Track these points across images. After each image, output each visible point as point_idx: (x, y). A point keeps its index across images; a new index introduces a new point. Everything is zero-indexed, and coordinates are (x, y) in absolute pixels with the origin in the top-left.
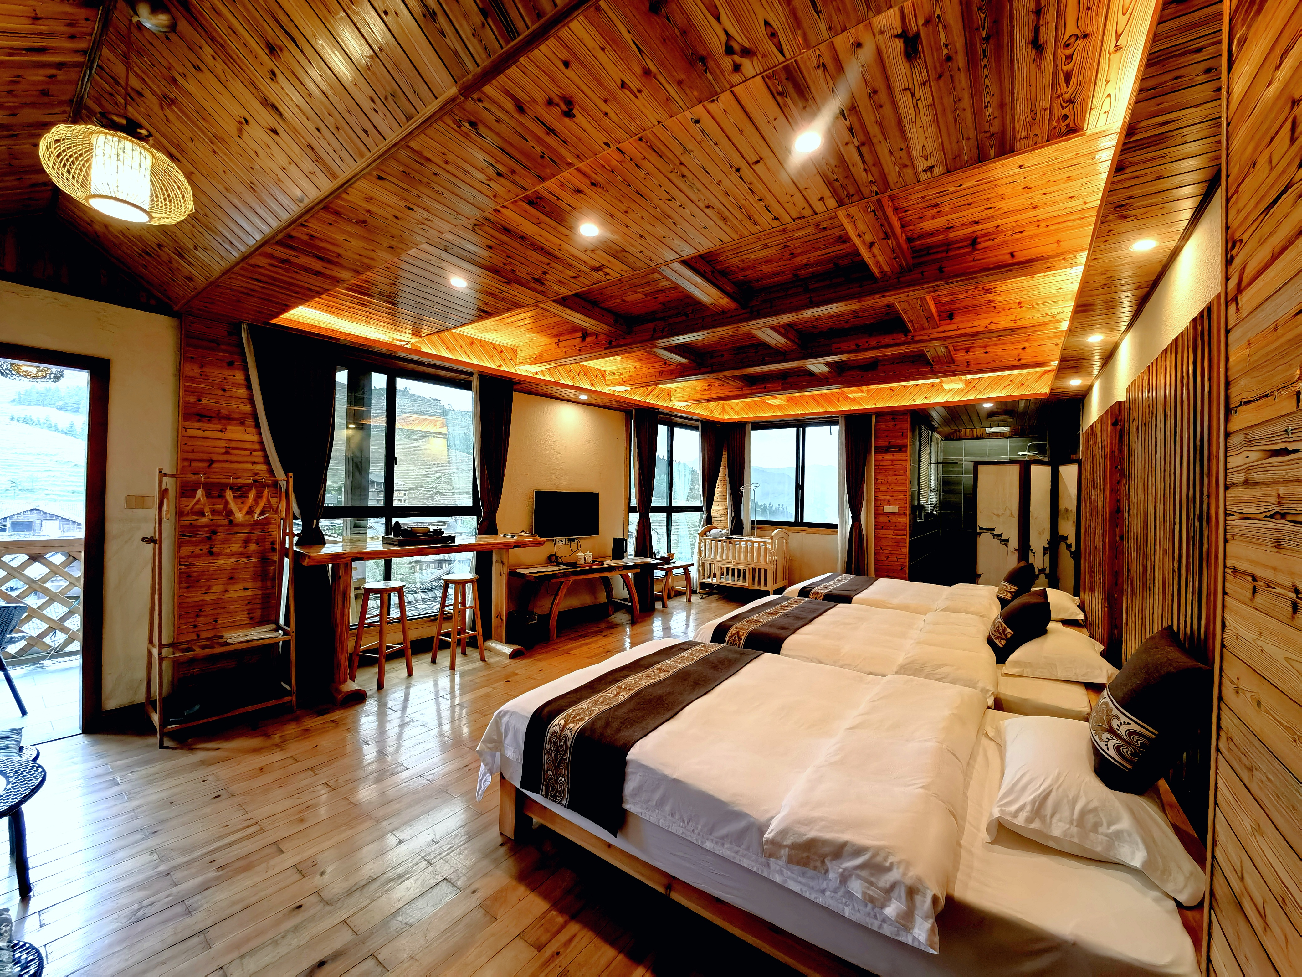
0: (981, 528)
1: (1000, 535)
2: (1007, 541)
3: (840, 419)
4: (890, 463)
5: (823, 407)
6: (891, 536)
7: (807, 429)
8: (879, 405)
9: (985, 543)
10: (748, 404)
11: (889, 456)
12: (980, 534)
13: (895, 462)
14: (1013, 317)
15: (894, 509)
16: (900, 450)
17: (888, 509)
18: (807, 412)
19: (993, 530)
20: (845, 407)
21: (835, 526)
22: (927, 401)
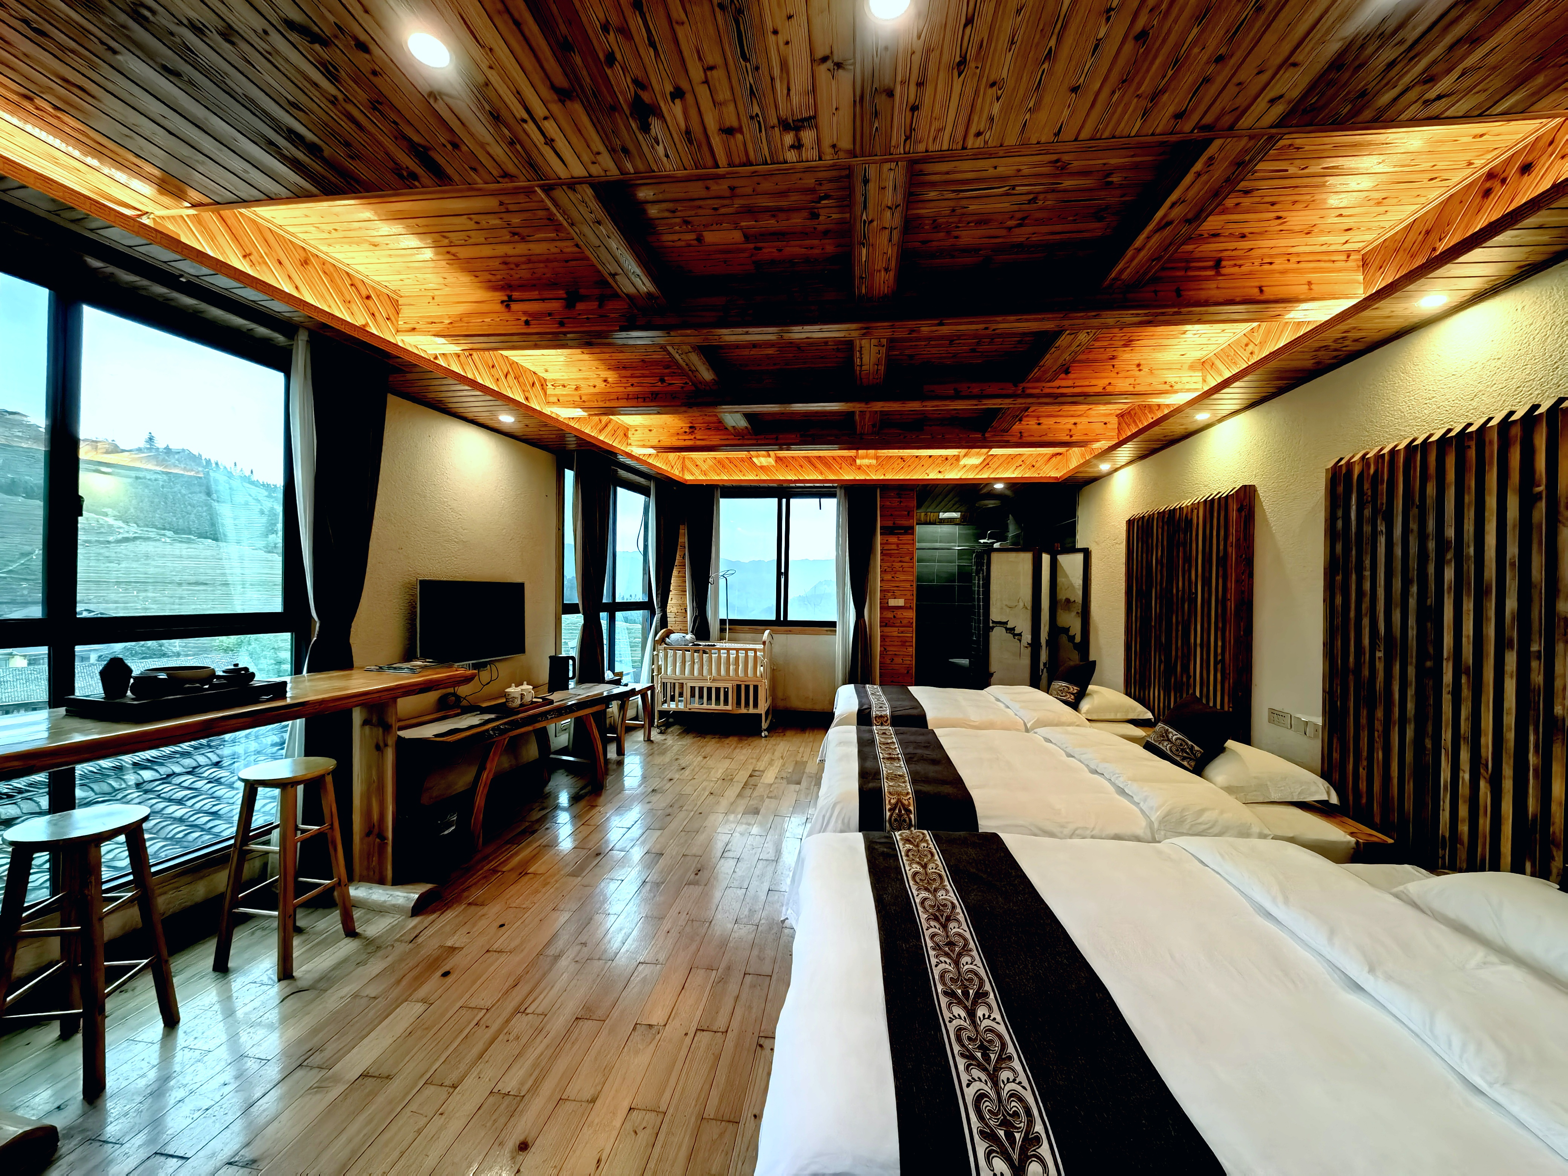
0: (993, 622)
1: (1013, 629)
2: (1020, 635)
3: (838, 491)
4: (894, 547)
5: (821, 473)
6: (896, 634)
7: (792, 501)
8: (889, 477)
9: (997, 636)
10: (720, 462)
11: (893, 539)
12: (993, 628)
13: (900, 546)
14: (1132, 381)
15: (900, 602)
16: (906, 533)
17: (892, 602)
18: (801, 478)
19: (1006, 623)
20: (849, 475)
21: (833, 624)
22: (940, 476)
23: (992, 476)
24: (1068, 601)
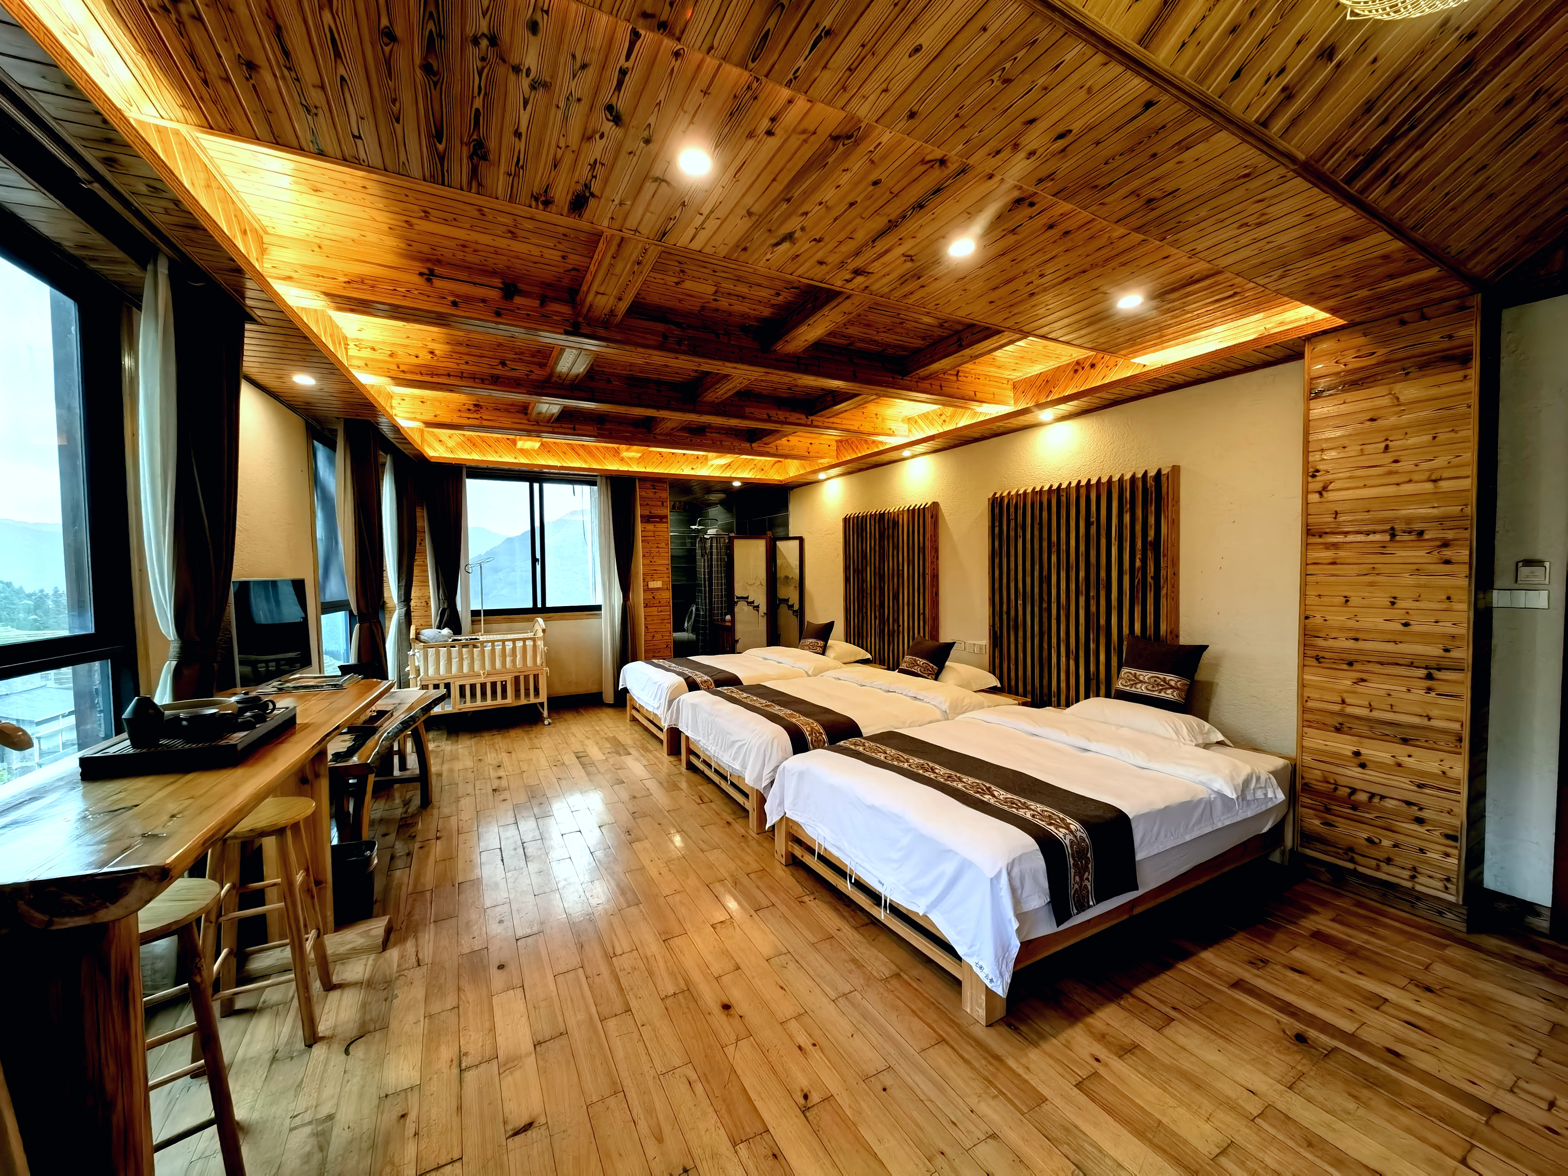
0: (738, 598)
1: (753, 602)
2: (758, 607)
3: (598, 480)
4: (651, 534)
5: (586, 462)
6: (656, 613)
7: (546, 486)
8: (649, 470)
9: (741, 609)
11: (650, 527)
12: (737, 603)
13: (657, 533)
15: (658, 584)
16: (661, 522)
17: (653, 585)
18: (565, 465)
19: (747, 598)
20: (613, 466)
21: (598, 608)
22: (693, 473)
23: (733, 476)
24: (787, 577)
